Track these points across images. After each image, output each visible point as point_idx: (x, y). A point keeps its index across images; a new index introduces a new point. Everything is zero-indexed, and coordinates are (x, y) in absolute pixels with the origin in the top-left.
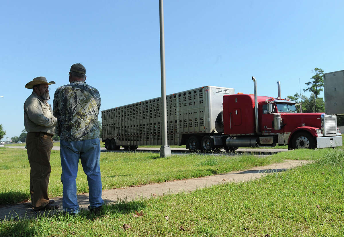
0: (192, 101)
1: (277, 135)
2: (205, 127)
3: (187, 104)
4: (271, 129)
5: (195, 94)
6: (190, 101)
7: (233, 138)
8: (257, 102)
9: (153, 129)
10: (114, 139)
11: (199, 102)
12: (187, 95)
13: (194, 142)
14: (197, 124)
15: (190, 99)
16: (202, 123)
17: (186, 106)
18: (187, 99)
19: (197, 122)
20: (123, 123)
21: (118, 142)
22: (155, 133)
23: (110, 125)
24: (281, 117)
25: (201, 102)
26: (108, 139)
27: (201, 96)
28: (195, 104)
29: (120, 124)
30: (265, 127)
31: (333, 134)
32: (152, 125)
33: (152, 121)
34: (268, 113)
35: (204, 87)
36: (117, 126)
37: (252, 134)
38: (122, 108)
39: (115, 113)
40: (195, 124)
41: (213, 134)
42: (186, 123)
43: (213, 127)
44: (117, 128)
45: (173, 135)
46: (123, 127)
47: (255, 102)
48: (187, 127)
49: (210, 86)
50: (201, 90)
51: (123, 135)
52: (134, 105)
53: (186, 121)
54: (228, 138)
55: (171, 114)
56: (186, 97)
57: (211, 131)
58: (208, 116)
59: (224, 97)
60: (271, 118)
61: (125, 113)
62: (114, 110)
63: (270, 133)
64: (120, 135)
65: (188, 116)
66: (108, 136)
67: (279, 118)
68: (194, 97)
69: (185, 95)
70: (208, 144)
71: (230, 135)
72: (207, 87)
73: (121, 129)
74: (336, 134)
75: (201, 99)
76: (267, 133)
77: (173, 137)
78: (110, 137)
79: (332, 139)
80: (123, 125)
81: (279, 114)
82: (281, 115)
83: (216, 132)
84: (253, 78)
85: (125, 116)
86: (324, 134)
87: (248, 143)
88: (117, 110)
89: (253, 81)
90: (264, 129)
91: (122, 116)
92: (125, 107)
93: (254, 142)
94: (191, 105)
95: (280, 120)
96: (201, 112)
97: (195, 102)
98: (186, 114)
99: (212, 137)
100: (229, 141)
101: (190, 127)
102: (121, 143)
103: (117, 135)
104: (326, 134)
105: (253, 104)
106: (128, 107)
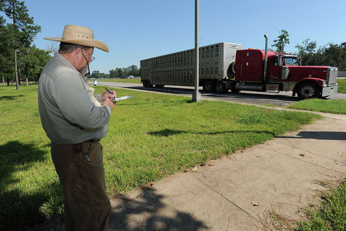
0: (209, 55)
1: (283, 83)
2: (219, 74)
3: (205, 57)
4: (277, 78)
5: (212, 49)
6: (208, 54)
7: (242, 84)
8: (267, 56)
9: (180, 74)
10: (149, 80)
11: (215, 55)
12: (205, 49)
13: (209, 85)
14: (208, 72)
15: (208, 52)
16: (217, 71)
17: (204, 58)
18: (205, 52)
19: (213, 71)
20: (155, 69)
21: (152, 82)
22: (179, 77)
23: (146, 70)
24: (289, 69)
25: (217, 55)
26: (145, 80)
27: (217, 51)
28: (211, 57)
29: (153, 70)
30: (271, 76)
31: (333, 84)
32: (177, 72)
33: (177, 69)
34: (278, 66)
35: (220, 44)
36: (151, 71)
37: (260, 82)
38: (154, 58)
39: (150, 62)
40: (211, 72)
41: (225, 79)
42: (204, 71)
43: (225, 75)
44: (151, 73)
45: (193, 79)
46: (155, 72)
47: (265, 56)
48: (208, 74)
49: (225, 43)
50: (217, 45)
51: (155, 78)
52: (165, 56)
53: (204, 70)
54: (238, 84)
55: (192, 64)
56: (204, 51)
57: (224, 77)
58: (222, 66)
59: (237, 51)
60: (280, 70)
61: (157, 62)
62: (149, 60)
63: (276, 81)
64: (153, 78)
65: (206, 65)
66: (145, 78)
67: (287, 70)
68: (211, 51)
69: (204, 50)
70: (221, 87)
71: (240, 81)
72: (223, 43)
73: (154, 73)
74: (335, 84)
75: (217, 53)
76: (273, 81)
77: (193, 80)
78: (147, 78)
79: (332, 89)
80: (155, 71)
81: (287, 66)
82: (289, 67)
83: (227, 78)
84: (265, 36)
85: (157, 64)
86: (328, 85)
87: (255, 88)
88: (151, 60)
89: (265, 39)
90: (271, 79)
91: (155, 64)
92: (157, 58)
93: (260, 88)
94: (208, 57)
95: (288, 71)
96: (216, 63)
97: (211, 55)
98: (204, 64)
99: (224, 82)
100: (238, 86)
101: (207, 74)
102: (154, 82)
103: (151, 77)
104: (330, 84)
105: (264, 57)
106: (159, 58)
